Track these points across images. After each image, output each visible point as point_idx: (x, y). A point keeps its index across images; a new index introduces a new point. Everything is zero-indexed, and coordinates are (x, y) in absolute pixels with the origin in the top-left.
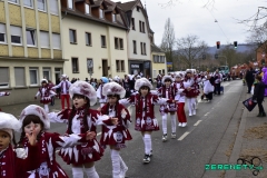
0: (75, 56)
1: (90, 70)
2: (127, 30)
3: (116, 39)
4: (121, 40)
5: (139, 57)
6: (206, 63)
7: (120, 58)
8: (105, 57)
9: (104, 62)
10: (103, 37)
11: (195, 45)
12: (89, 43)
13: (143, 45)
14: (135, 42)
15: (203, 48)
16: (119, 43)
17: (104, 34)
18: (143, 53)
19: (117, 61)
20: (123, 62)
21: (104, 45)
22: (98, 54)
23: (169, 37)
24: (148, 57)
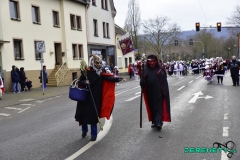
0: (18, 37)
1: (39, 56)
2: (85, 5)
3: (72, 17)
4: (79, 18)
5: (101, 40)
6: (177, 51)
7: (78, 42)
8: (58, 41)
9: (57, 46)
10: (55, 14)
11: (166, 28)
12: (37, 20)
13: (106, 25)
14: (95, 21)
15: (175, 32)
16: (76, 22)
17: (57, 9)
18: (106, 36)
19: (74, 46)
20: (80, 46)
21: (56, 23)
22: (49, 34)
23: (134, 18)
24: (112, 41)
